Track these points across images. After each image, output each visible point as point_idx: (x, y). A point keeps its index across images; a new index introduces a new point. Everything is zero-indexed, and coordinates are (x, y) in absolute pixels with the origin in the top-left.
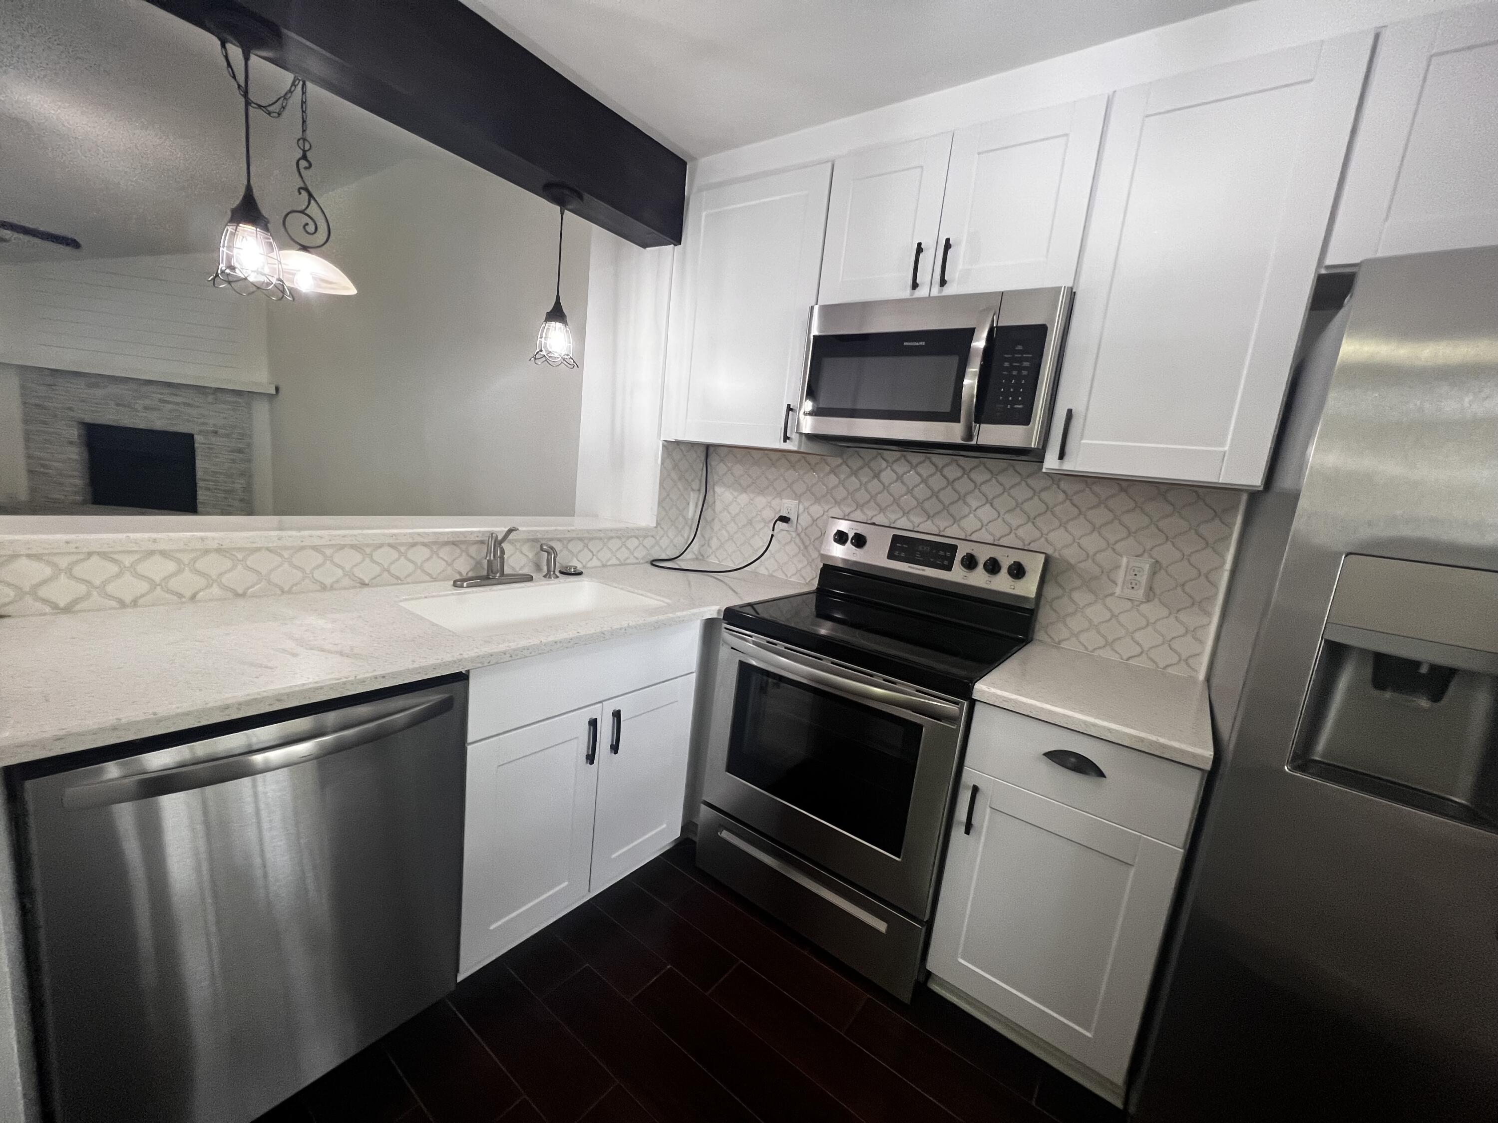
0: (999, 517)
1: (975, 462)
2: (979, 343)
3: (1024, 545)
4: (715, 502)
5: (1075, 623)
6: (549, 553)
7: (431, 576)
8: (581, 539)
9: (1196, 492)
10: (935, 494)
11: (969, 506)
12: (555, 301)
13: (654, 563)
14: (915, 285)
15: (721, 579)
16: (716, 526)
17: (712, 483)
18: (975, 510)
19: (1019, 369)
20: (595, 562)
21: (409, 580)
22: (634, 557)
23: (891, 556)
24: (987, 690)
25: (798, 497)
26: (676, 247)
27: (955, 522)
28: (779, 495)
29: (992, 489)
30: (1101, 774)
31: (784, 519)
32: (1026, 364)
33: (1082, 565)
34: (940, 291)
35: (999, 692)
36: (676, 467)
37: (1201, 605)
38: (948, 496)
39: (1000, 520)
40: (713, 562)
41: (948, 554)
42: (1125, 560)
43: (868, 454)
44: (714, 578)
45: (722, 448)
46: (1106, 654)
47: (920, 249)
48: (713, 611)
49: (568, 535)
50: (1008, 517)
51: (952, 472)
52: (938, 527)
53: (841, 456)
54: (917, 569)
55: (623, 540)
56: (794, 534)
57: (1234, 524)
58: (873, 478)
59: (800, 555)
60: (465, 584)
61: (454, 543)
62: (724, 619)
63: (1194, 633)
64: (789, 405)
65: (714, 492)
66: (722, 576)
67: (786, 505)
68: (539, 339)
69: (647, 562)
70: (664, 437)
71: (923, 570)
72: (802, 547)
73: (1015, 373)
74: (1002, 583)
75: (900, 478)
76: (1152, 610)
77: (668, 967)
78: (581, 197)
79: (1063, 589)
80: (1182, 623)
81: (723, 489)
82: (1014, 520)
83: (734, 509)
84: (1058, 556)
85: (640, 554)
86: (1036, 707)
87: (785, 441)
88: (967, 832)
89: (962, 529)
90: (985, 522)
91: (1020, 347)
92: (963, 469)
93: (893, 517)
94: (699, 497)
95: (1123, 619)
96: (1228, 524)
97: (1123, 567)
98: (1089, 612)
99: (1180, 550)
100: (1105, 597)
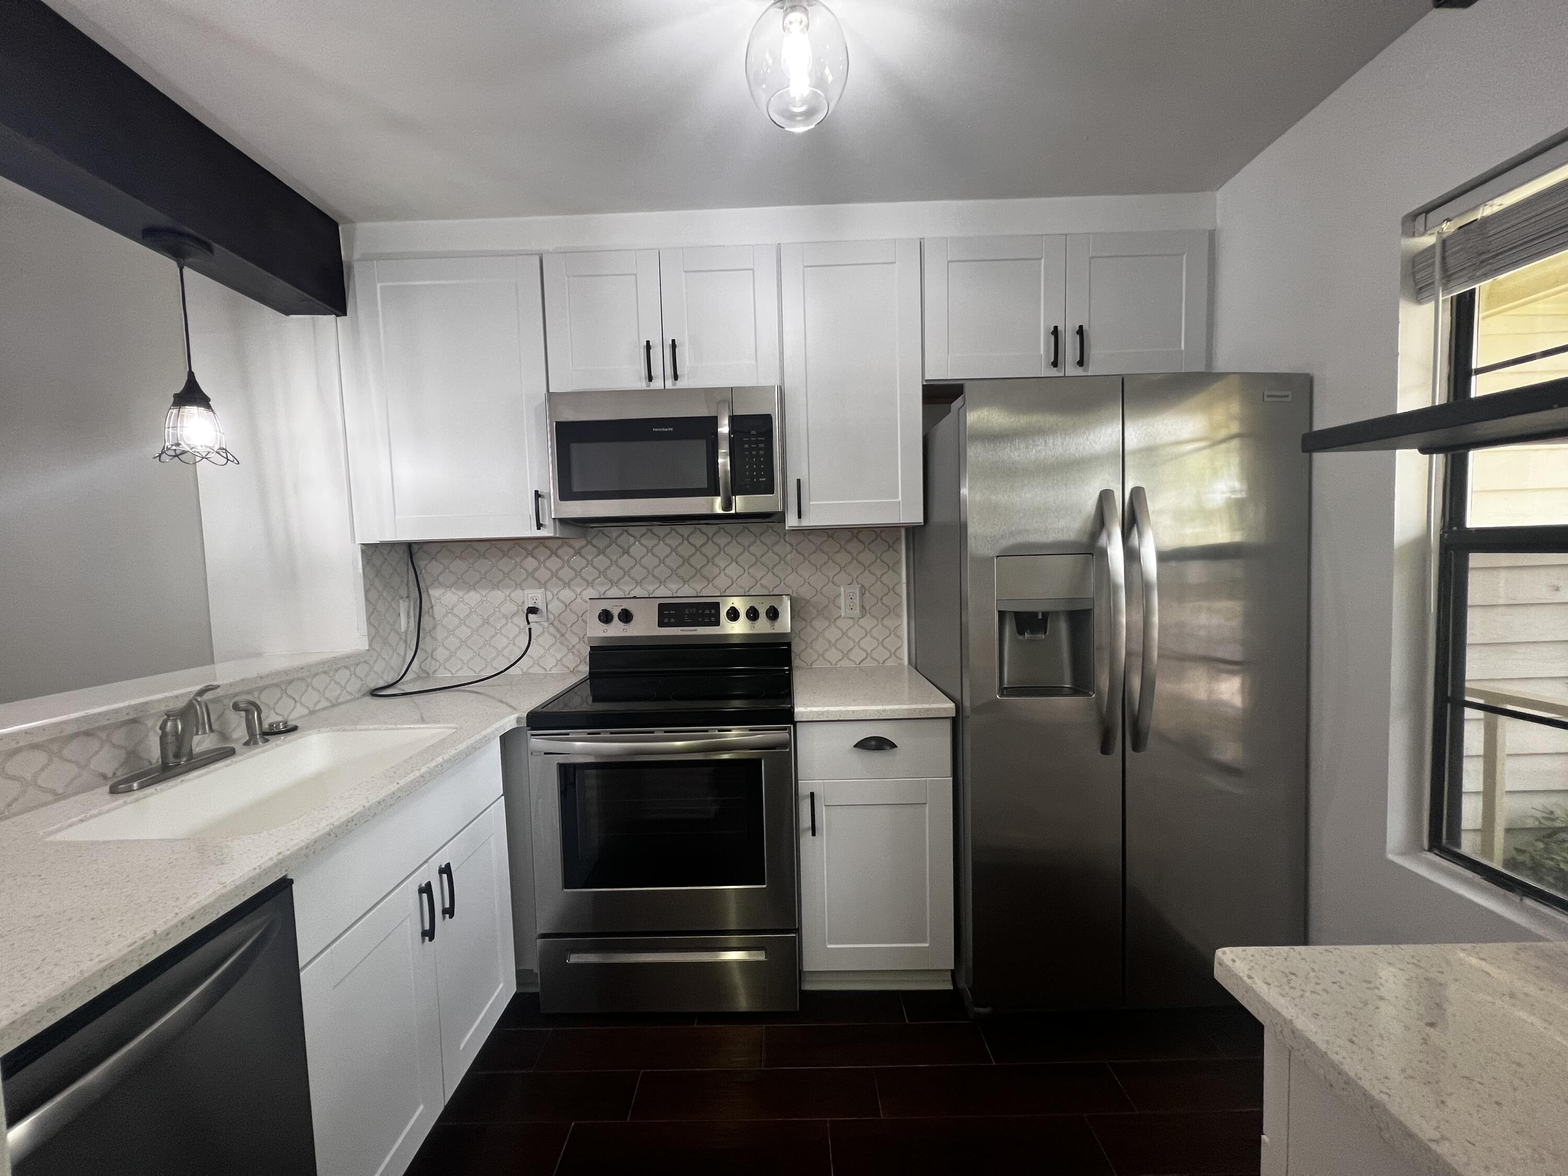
0: (744, 572)
1: (715, 528)
2: (724, 429)
3: (770, 592)
4: (432, 607)
5: (820, 646)
6: (247, 711)
7: (53, 792)
8: (277, 685)
9: (875, 531)
10: (686, 561)
11: (717, 566)
12: (186, 378)
13: (375, 693)
14: (650, 378)
15: (477, 690)
16: (440, 634)
17: (424, 588)
18: (724, 570)
19: (758, 449)
20: (300, 711)
21: (15, 807)
22: (348, 692)
23: (661, 624)
24: (805, 710)
25: (543, 585)
26: (338, 318)
27: (710, 582)
28: (519, 586)
29: (734, 550)
30: (893, 746)
31: (533, 610)
32: (761, 445)
33: (815, 599)
34: (674, 384)
35: (814, 709)
36: (378, 573)
37: (893, 611)
38: (698, 560)
39: (746, 574)
40: (444, 677)
41: (713, 611)
42: (842, 589)
43: (614, 532)
44: (470, 691)
45: (430, 544)
46: (846, 663)
47: (648, 346)
48: (509, 722)
49: (262, 683)
50: (752, 571)
51: (698, 539)
52: (695, 590)
53: (585, 536)
54: (689, 630)
55: (332, 674)
56: (546, 624)
57: (901, 549)
58: (624, 554)
59: (558, 645)
60: (135, 785)
61: (87, 734)
62: (528, 726)
63: (895, 632)
64: (536, 492)
65: (429, 595)
66: (472, 687)
67: (530, 596)
68: (166, 429)
69: (364, 695)
70: (359, 541)
71: (696, 630)
72: (558, 636)
73: (754, 453)
74: (763, 626)
75: (650, 550)
76: (867, 622)
77: (573, 1124)
78: (210, 249)
79: (806, 620)
80: (887, 627)
81: (441, 591)
82: (759, 572)
83: (461, 609)
84: (796, 596)
85: (354, 686)
86: (841, 712)
87: (539, 528)
88: (814, 834)
90: (734, 577)
91: (753, 432)
92: (707, 535)
93: (651, 588)
94: (409, 604)
95: (850, 634)
96: (898, 552)
97: (842, 594)
98: (827, 634)
99: (874, 575)
100: (835, 620)
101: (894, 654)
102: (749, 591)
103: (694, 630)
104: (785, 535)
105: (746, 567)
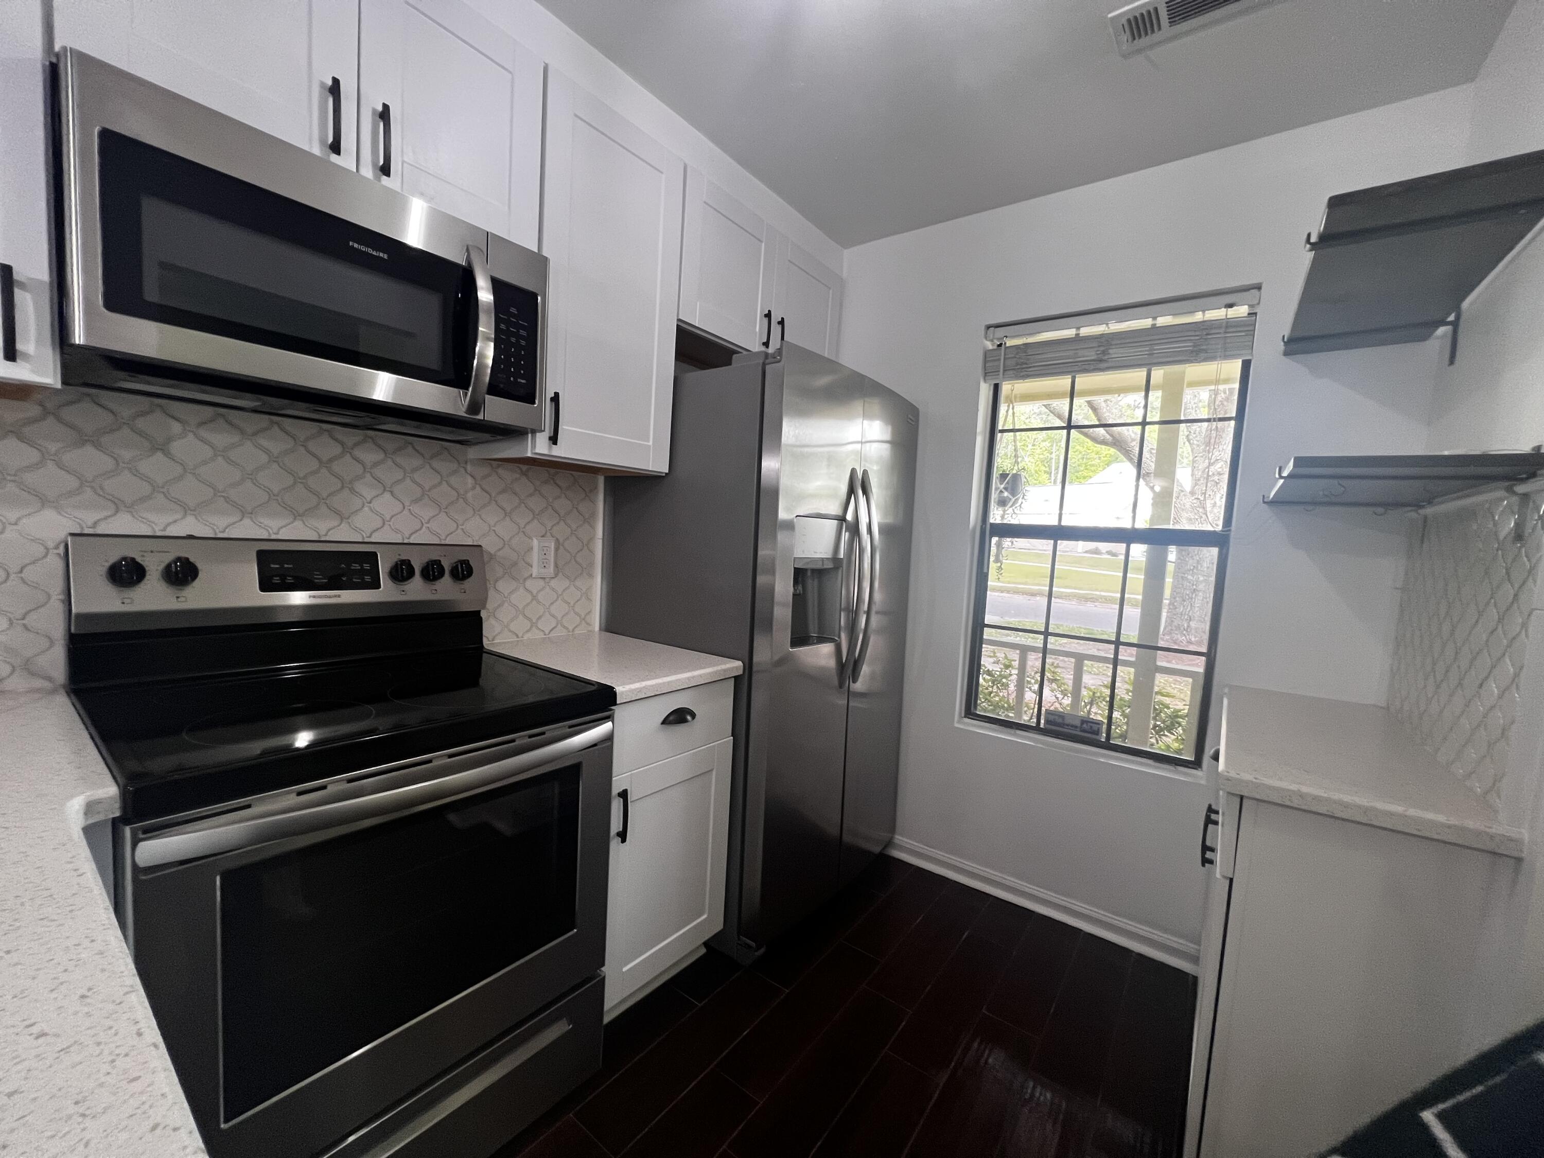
0: (404, 508)
2: (486, 294)
11: (360, 496)
14: (336, 148)
18: (370, 502)
19: (516, 337)
23: (267, 586)
27: (342, 520)
29: (388, 472)
30: (694, 715)
32: (523, 333)
33: (500, 553)
35: (633, 686)
37: (586, 571)
39: (406, 512)
41: (367, 566)
42: (535, 542)
47: (336, 89)
50: (416, 509)
52: (315, 530)
63: (588, 593)
73: (513, 340)
76: (559, 584)
80: (578, 589)
82: (426, 512)
88: (624, 840)
89: (356, 529)
90: (388, 517)
91: (514, 310)
95: (540, 597)
96: (593, 502)
97: (536, 549)
98: (514, 598)
99: (570, 527)
100: (525, 580)
101: (585, 619)
102: (409, 538)
103: (335, 596)
104: (466, 463)
105: (407, 504)
